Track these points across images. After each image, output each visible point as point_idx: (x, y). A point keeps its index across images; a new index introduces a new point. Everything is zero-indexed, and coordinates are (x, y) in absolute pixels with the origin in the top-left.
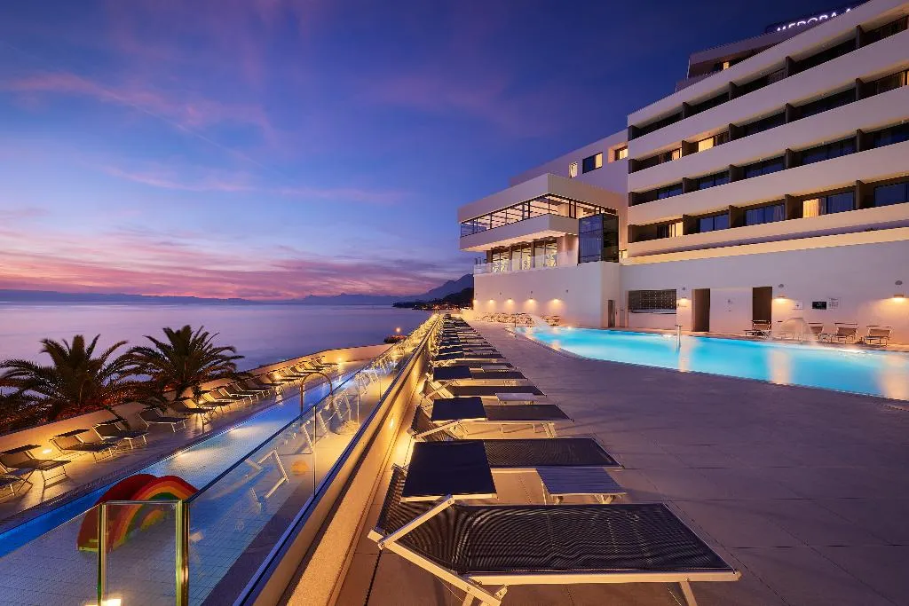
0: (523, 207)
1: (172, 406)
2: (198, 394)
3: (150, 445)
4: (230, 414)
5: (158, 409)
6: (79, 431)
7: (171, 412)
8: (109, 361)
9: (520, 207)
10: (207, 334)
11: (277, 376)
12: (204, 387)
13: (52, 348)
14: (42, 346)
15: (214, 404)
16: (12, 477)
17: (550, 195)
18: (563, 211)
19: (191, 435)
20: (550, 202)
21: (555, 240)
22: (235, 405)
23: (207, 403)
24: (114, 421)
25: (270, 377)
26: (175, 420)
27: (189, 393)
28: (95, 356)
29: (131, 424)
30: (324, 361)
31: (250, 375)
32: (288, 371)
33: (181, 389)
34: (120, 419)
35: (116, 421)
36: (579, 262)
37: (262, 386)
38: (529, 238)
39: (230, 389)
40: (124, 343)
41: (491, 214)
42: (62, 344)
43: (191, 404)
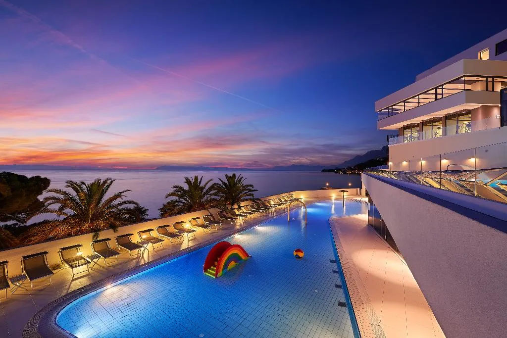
0: (436, 91)
1: (230, 212)
2: (240, 208)
3: (223, 229)
4: (254, 219)
5: (225, 213)
6: (198, 218)
7: (230, 215)
8: (207, 188)
9: (433, 91)
10: (242, 177)
11: (272, 203)
12: (242, 204)
13: (188, 181)
14: (185, 180)
15: (246, 213)
16: (178, 234)
17: (465, 76)
18: (479, 87)
19: (238, 227)
20: (465, 82)
21: (469, 112)
22: (256, 215)
23: (243, 212)
24: (209, 215)
25: (269, 202)
26: (232, 219)
27: (236, 206)
28: (202, 185)
29: (215, 217)
30: (294, 196)
31: (260, 200)
32: (277, 201)
33: (233, 205)
34: (211, 215)
35: (210, 216)
36: (502, 125)
37: (266, 207)
38: (442, 113)
39: (252, 207)
40: (211, 180)
41: (404, 102)
42: (191, 179)
43: (237, 212)
